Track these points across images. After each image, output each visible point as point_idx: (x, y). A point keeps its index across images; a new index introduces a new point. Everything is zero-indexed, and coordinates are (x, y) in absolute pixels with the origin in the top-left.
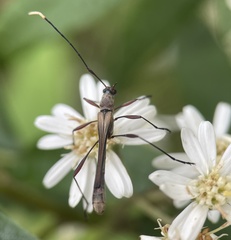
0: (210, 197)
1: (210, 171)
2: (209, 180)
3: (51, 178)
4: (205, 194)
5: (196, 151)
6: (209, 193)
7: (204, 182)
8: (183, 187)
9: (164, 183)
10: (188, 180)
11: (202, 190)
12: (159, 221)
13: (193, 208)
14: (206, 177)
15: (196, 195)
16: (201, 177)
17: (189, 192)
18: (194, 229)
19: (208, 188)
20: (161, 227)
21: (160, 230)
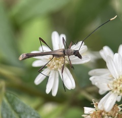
0: (119, 89)
1: (119, 77)
2: (119, 82)
3: (38, 80)
4: (116, 88)
5: (113, 67)
6: (118, 88)
7: (116, 82)
8: (106, 84)
9: (97, 82)
10: (108, 81)
11: (115, 86)
12: (93, 100)
13: (110, 94)
14: (117, 80)
15: (112, 88)
16: (115, 80)
17: (109, 87)
18: (111, 104)
19: (118, 85)
20: (94, 103)
21: (94, 105)
